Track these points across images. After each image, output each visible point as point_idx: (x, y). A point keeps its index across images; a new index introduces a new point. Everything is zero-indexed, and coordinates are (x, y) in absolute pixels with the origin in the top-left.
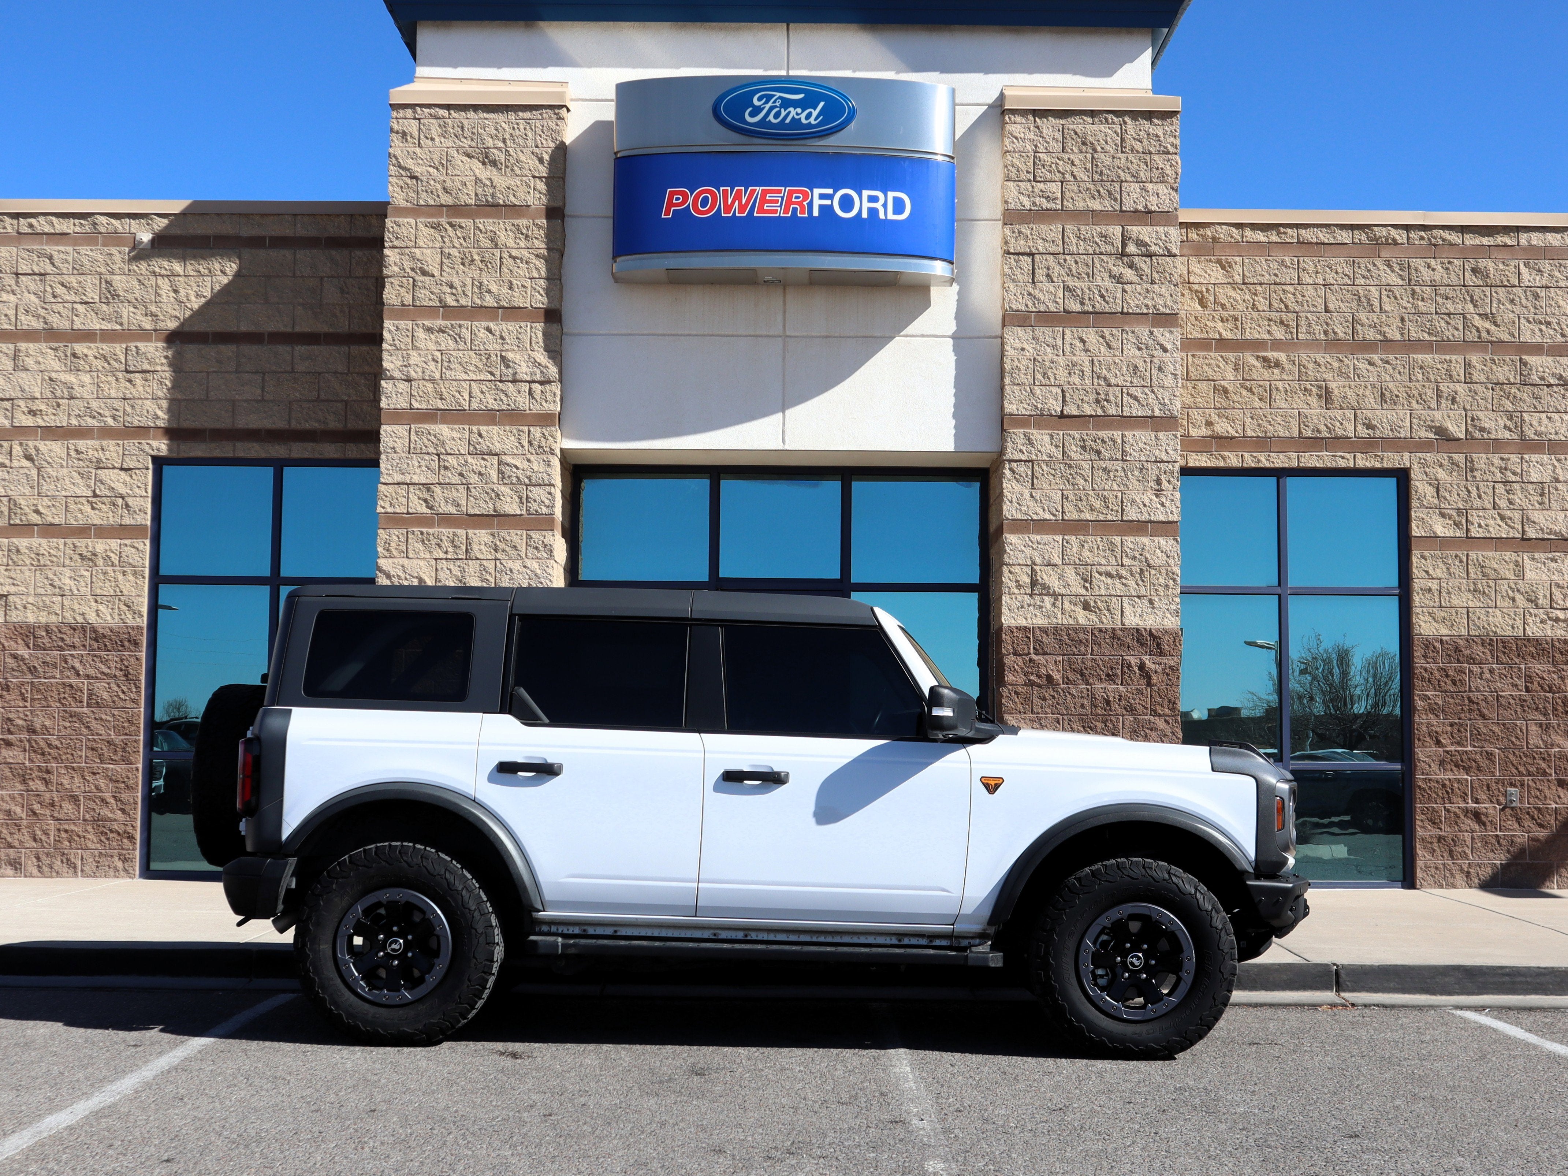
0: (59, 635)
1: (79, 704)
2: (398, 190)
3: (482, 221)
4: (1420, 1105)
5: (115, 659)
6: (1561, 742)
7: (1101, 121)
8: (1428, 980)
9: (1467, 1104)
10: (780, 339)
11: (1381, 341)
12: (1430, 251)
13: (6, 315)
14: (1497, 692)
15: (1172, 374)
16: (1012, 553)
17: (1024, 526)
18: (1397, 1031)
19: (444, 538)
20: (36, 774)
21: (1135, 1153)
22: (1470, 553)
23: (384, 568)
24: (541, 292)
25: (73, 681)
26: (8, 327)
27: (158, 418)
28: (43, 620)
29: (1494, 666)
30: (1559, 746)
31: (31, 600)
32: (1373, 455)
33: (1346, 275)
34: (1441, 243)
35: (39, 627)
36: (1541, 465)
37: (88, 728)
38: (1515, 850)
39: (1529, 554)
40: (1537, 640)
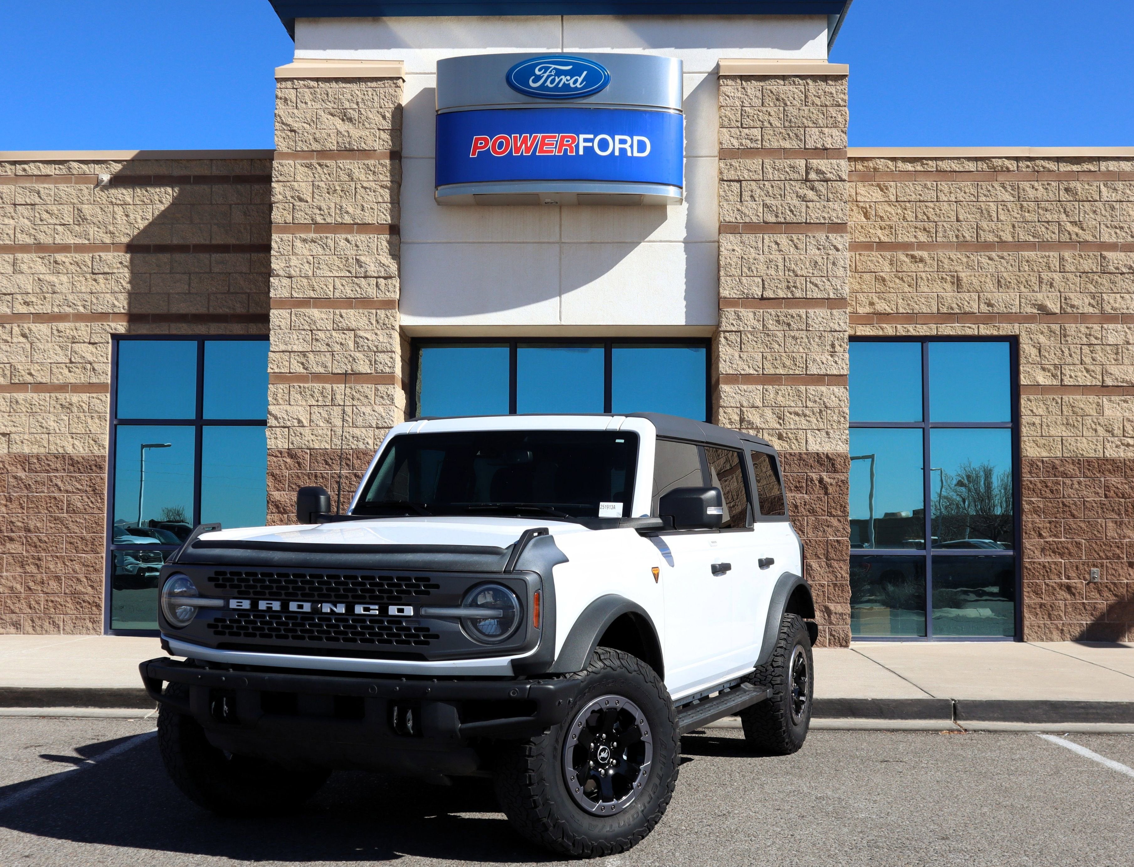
0: (46, 462)
1: (60, 511)
2: (282, 140)
3: (342, 162)
4: (1002, 812)
5: (86, 479)
6: (1131, 535)
7: (790, 83)
8: (1023, 712)
9: (1038, 811)
10: (557, 244)
11: (998, 242)
12: (1034, 176)
13: (7, 234)
14: (1083, 498)
15: (843, 267)
16: (725, 398)
17: (734, 379)
18: (995, 751)
19: (316, 391)
20: (31, 560)
21: (772, 852)
22: (1064, 397)
23: (273, 412)
24: (385, 212)
25: (56, 495)
26: (9, 243)
27: (115, 306)
28: (35, 451)
29: (1081, 479)
30: (1129, 538)
31: (26, 437)
32: (992, 325)
33: (972, 194)
34: (1042, 170)
35: (32, 456)
36: (1116, 332)
37: (67, 528)
38: (1097, 614)
39: (1107, 397)
40: (1113, 460)
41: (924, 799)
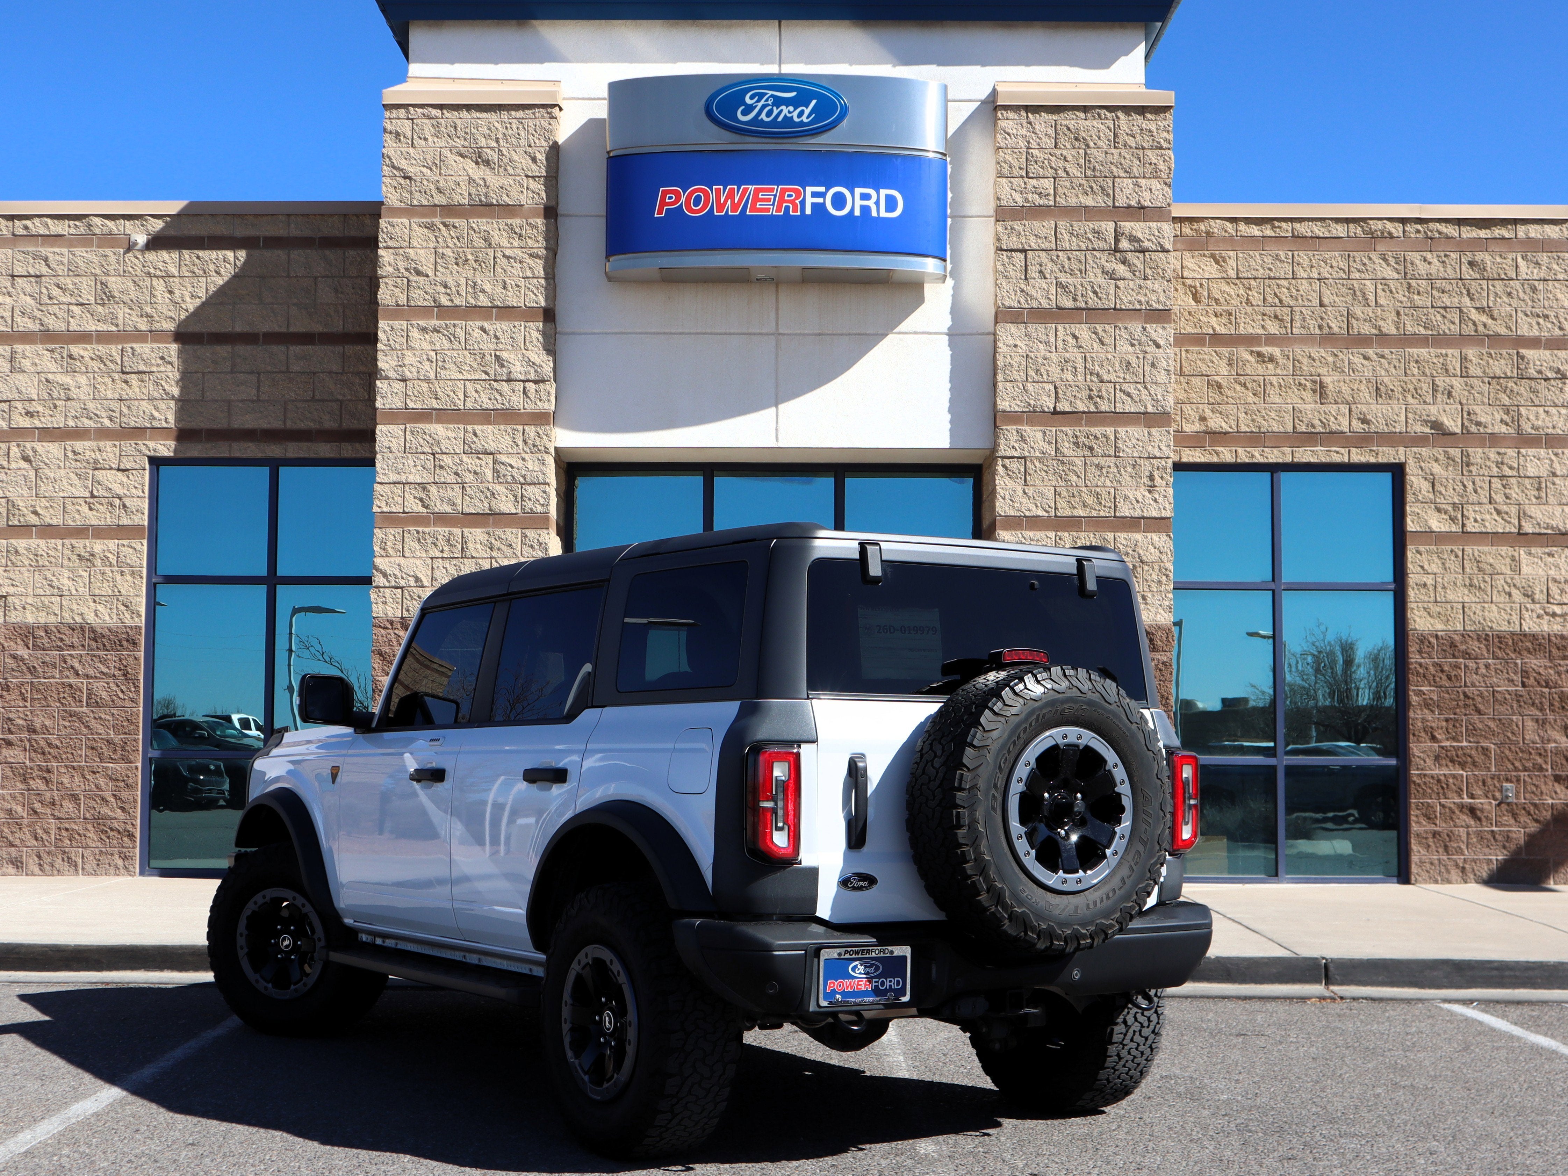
0: (58, 635)
1: (78, 704)
2: (392, 190)
3: (475, 221)
4: (1400, 1093)
5: (114, 658)
6: (1557, 738)
7: (1094, 117)
8: (1418, 974)
9: (1446, 1092)
10: (772, 336)
11: (1376, 335)
12: (1426, 244)
13: (2, 317)
14: (1492, 687)
15: (1165, 370)
17: (1016, 522)
18: (1383, 1023)
19: (440, 537)
20: (36, 773)
22: (1466, 548)
23: (381, 567)
24: (535, 291)
25: (73, 681)
26: (5, 329)
27: (154, 418)
28: (42, 620)
29: (1490, 661)
30: (1555, 742)
31: (30, 600)
32: (1367, 449)
33: (1341, 269)
34: (1438, 236)
35: (38, 627)
36: (1538, 459)
37: (88, 727)
38: (1512, 846)
39: (1526, 549)
40: (1534, 635)
41: (1299, 1078)
